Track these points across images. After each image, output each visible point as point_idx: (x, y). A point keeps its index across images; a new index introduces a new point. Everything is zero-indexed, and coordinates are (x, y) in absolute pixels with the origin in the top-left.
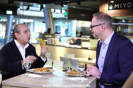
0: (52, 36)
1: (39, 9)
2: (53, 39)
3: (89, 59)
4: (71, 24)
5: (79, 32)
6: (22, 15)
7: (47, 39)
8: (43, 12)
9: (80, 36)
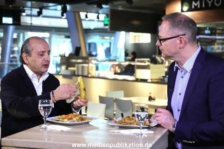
0: (84, 61)
1: (59, 13)
2: (85, 66)
3: (150, 99)
4: (115, 39)
5: (130, 52)
6: (30, 25)
7: (74, 67)
8: (66, 18)
9: (133, 60)
